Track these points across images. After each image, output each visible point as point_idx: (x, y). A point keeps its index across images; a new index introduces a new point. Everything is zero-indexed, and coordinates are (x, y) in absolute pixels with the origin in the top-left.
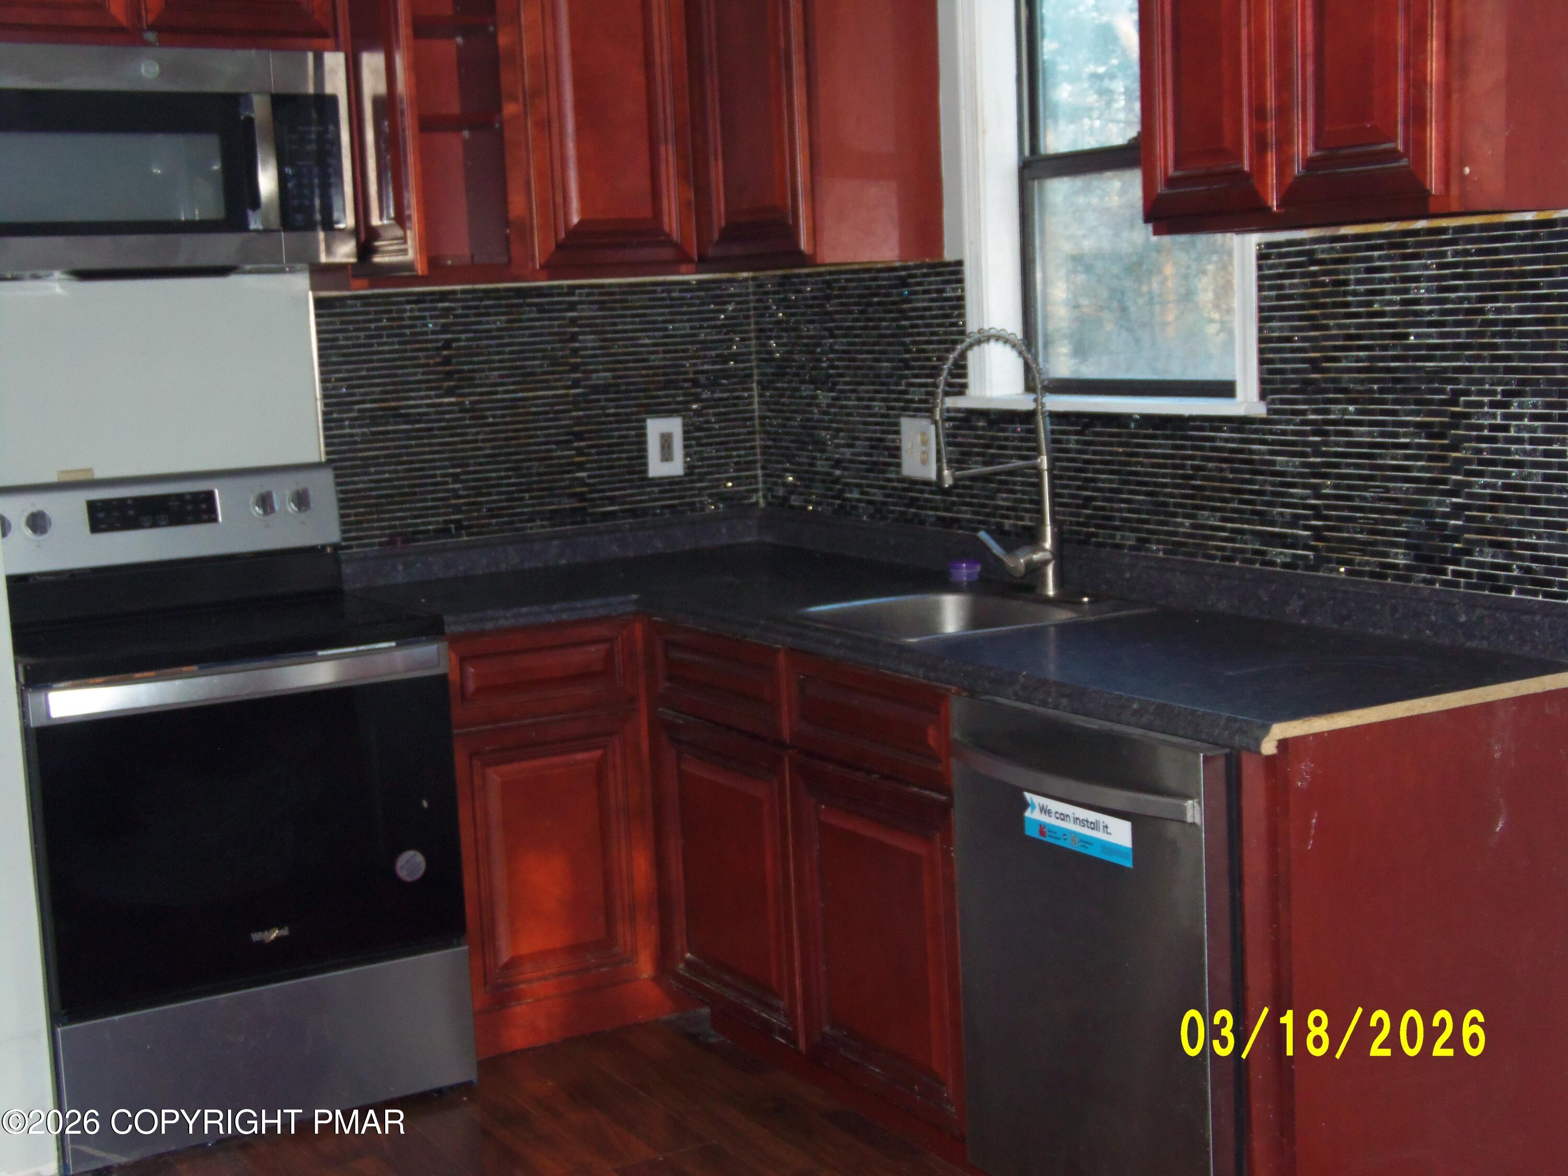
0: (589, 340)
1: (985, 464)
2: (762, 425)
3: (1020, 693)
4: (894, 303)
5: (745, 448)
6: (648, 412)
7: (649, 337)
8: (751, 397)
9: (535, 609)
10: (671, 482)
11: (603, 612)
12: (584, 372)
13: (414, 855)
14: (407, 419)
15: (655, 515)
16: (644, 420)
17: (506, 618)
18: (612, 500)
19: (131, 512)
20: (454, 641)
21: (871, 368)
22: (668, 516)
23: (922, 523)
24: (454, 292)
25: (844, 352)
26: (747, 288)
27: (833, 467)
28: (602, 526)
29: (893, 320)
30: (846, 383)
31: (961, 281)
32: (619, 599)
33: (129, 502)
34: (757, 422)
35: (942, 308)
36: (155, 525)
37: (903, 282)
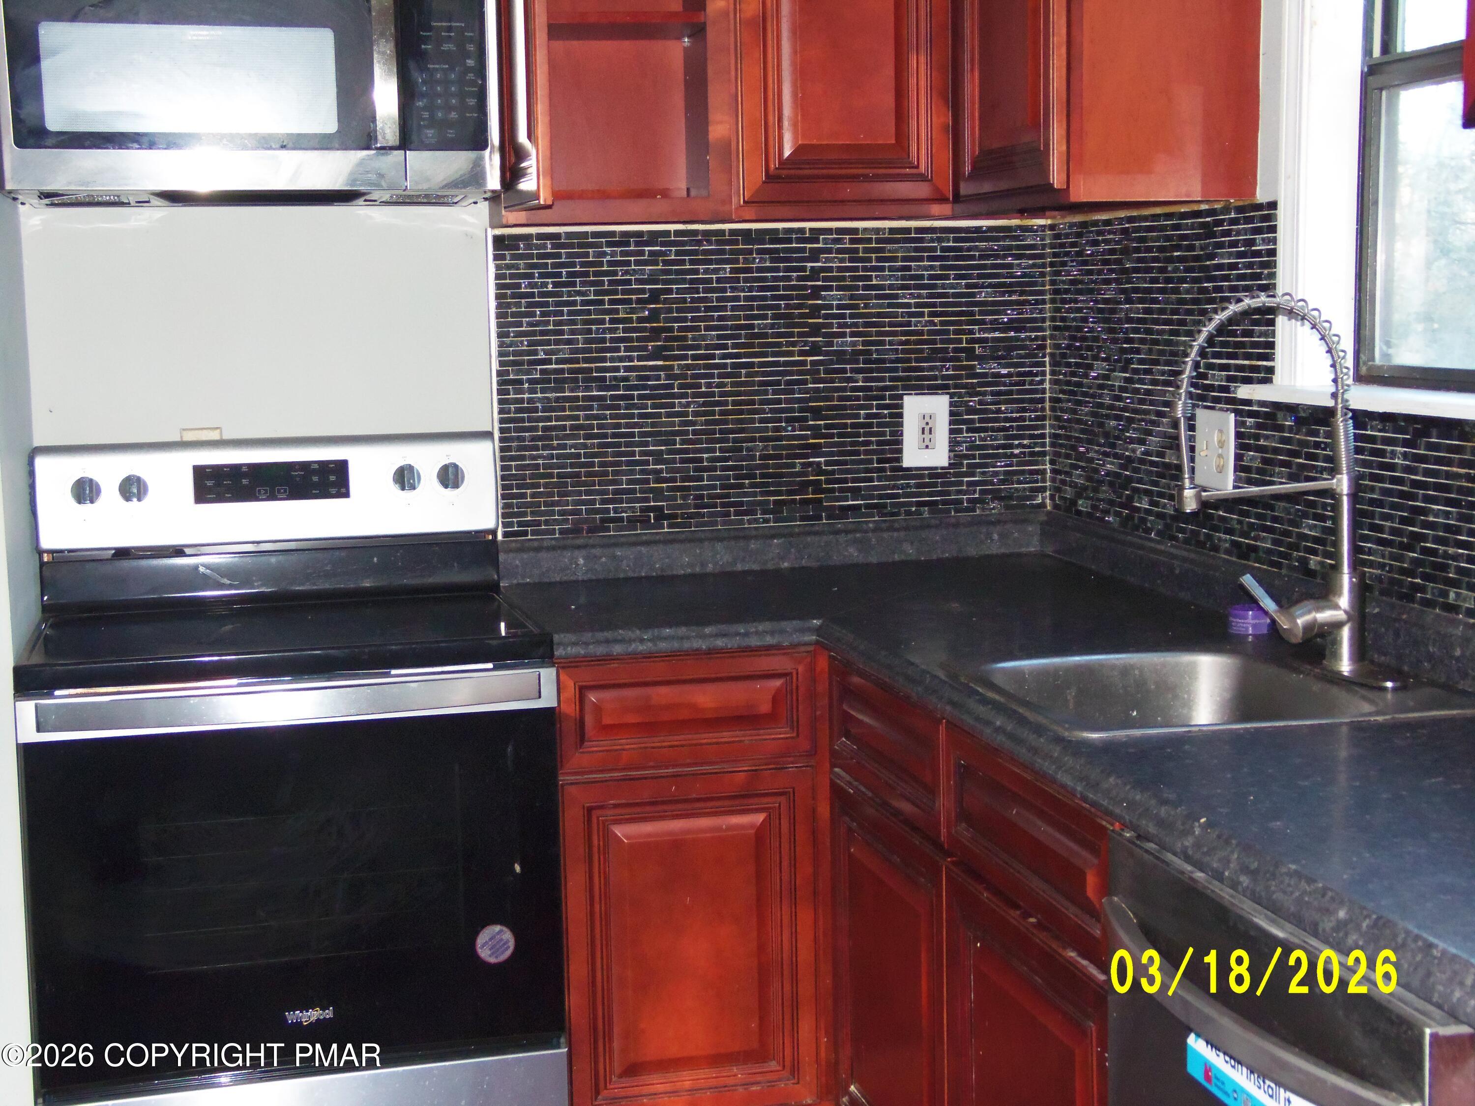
0: (834, 297)
1: (1293, 478)
2: (1053, 409)
3: (1190, 852)
4: (1197, 258)
5: (1032, 437)
6: (905, 388)
7: (912, 296)
8: (1043, 373)
9: (682, 631)
10: (933, 473)
11: (769, 640)
12: (825, 335)
13: (500, 931)
14: (601, 382)
15: (908, 513)
16: (901, 397)
17: (642, 641)
18: (856, 493)
19: (245, 482)
20: (565, 666)
21: (1169, 343)
22: (926, 515)
23: (1216, 549)
24: (667, 233)
25: (1140, 321)
26: (1042, 239)
27: (1123, 467)
28: (839, 524)
29: (1195, 280)
30: (1141, 362)
31: (1273, 229)
32: (796, 623)
33: (244, 469)
34: (1047, 405)
35: (1250, 266)
36: (272, 497)
37: (1208, 231)
